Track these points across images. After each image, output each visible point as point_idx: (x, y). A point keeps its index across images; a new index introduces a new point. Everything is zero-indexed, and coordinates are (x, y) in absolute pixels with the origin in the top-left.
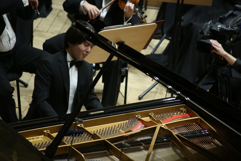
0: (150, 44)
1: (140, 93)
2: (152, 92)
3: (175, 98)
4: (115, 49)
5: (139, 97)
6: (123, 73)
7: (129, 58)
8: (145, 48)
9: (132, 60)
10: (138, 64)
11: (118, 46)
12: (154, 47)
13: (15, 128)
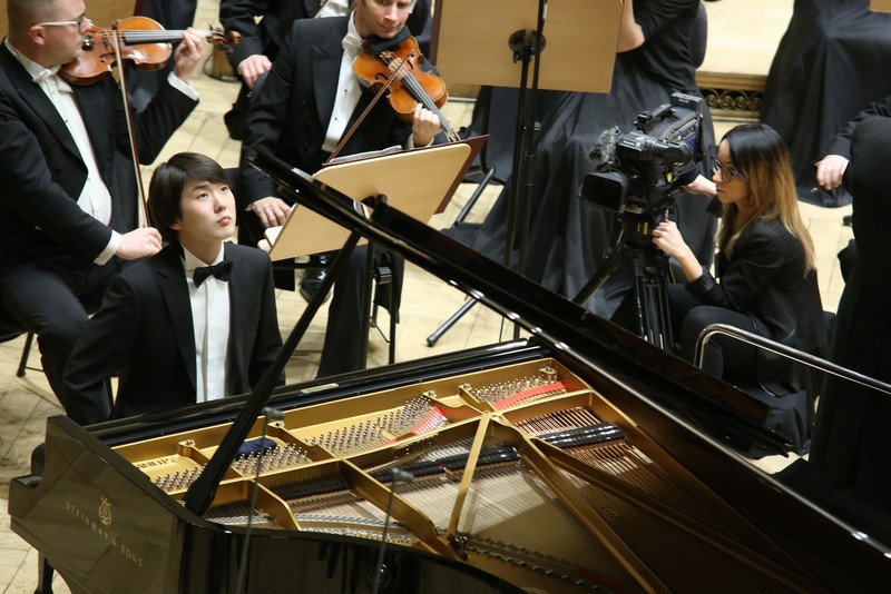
0: (454, 198)
1: (431, 330)
2: (463, 326)
3: (524, 343)
4: (363, 218)
5: (428, 340)
6: (386, 279)
7: (401, 242)
8: (441, 209)
9: (407, 247)
10: (425, 256)
11: (372, 210)
12: (463, 204)
13: (103, 438)
